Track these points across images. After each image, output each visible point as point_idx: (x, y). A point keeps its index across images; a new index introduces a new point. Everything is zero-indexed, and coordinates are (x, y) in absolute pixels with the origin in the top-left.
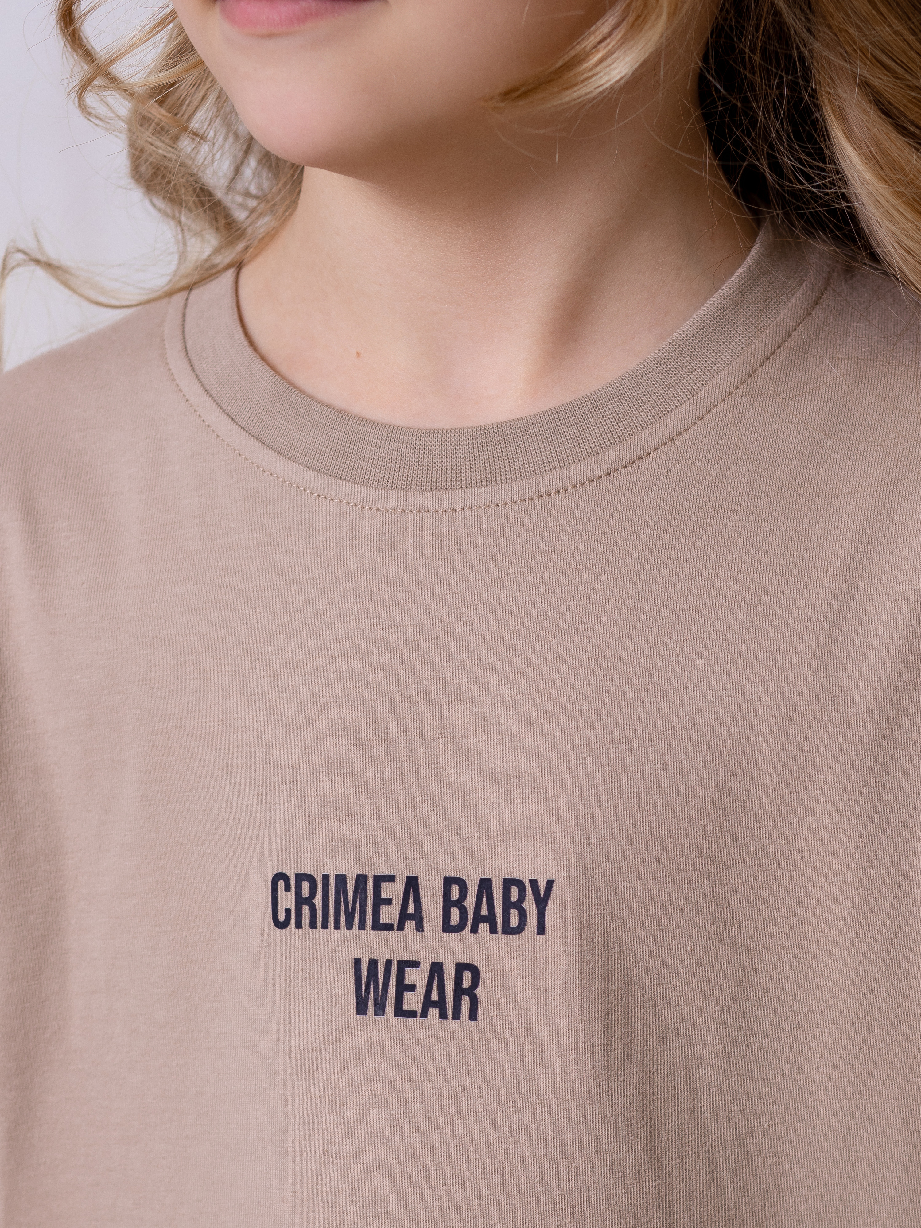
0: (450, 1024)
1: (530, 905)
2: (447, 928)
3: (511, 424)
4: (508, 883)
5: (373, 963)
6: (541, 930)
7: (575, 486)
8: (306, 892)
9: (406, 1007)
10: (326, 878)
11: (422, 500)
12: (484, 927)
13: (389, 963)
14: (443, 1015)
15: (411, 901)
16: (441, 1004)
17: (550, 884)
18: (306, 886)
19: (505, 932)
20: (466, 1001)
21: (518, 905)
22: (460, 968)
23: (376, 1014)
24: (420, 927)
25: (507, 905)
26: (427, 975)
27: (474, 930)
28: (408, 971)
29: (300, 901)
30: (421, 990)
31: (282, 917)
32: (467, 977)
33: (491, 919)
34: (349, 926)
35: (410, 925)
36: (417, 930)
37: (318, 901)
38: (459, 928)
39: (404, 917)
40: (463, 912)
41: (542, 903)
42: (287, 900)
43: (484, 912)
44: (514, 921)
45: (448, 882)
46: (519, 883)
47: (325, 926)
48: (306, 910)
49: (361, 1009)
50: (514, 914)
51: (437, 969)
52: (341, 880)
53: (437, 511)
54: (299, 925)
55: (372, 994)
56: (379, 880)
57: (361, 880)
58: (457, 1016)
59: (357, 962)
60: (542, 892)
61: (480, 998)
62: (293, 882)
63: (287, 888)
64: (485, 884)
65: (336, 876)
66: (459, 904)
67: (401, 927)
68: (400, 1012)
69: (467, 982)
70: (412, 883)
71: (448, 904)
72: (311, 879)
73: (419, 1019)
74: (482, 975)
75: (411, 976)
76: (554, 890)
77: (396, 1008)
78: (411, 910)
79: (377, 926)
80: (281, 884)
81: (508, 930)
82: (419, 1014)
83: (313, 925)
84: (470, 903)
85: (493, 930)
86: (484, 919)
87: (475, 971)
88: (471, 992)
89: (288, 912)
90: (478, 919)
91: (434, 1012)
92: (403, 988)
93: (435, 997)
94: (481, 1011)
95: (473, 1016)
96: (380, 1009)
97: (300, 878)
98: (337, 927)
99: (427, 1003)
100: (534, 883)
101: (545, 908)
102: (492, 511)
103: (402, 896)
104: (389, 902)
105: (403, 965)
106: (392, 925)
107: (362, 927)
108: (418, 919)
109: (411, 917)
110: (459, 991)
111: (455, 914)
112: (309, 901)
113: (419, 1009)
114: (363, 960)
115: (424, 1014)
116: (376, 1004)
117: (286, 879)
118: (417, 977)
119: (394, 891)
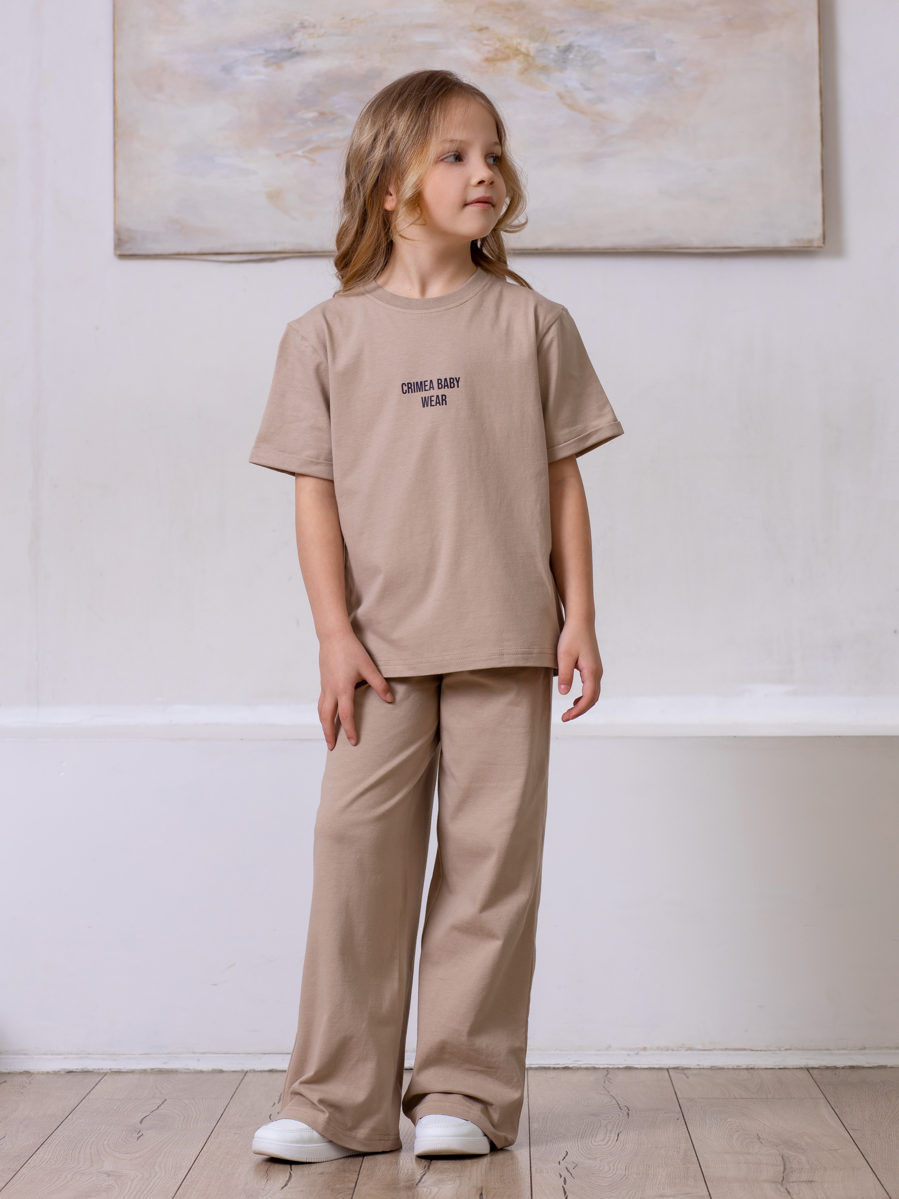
0: (441, 407)
1: (455, 382)
2: (439, 388)
3: (440, 297)
4: (450, 379)
5: (425, 397)
6: (458, 387)
8: (410, 386)
9: (432, 405)
10: (414, 383)
11: (425, 311)
12: (446, 387)
13: (428, 397)
14: (440, 405)
16: (439, 403)
17: (459, 378)
20: (444, 402)
21: (453, 383)
22: (442, 396)
23: (426, 407)
24: (433, 389)
25: (451, 383)
26: (436, 398)
27: (444, 388)
29: (409, 388)
30: (435, 401)
31: (405, 392)
32: (444, 397)
33: (447, 386)
34: (420, 391)
35: (432, 389)
37: (413, 387)
38: (441, 388)
39: (430, 388)
40: (442, 385)
41: (458, 382)
42: (405, 388)
43: (446, 384)
44: (452, 386)
45: (438, 380)
46: (453, 379)
47: (415, 392)
48: (410, 390)
49: (424, 406)
50: (452, 384)
51: (438, 396)
52: (417, 383)
54: (409, 393)
55: (425, 403)
56: (425, 382)
57: (421, 382)
58: (443, 405)
59: (422, 398)
60: (458, 380)
61: (447, 401)
62: (407, 384)
63: (406, 386)
64: (446, 379)
66: (441, 383)
67: (430, 390)
68: (431, 405)
69: (444, 398)
70: (431, 381)
71: (438, 384)
72: (410, 384)
73: (435, 406)
74: (447, 397)
78: (431, 386)
79: (425, 390)
80: (404, 385)
81: (451, 387)
83: (412, 392)
84: (443, 383)
85: (448, 388)
86: (446, 386)
87: (445, 396)
88: (445, 400)
89: (406, 390)
90: (445, 386)
91: (438, 404)
92: (431, 401)
93: (438, 402)
94: (447, 403)
95: (446, 404)
96: (427, 405)
97: (408, 384)
98: (417, 392)
99: (436, 403)
100: (456, 378)
102: (439, 312)
104: (427, 385)
105: (431, 397)
107: (422, 391)
109: (432, 388)
110: (442, 400)
111: (440, 385)
112: (411, 388)
113: (435, 404)
115: (436, 405)
117: (405, 384)
118: (434, 398)
119: (428, 383)
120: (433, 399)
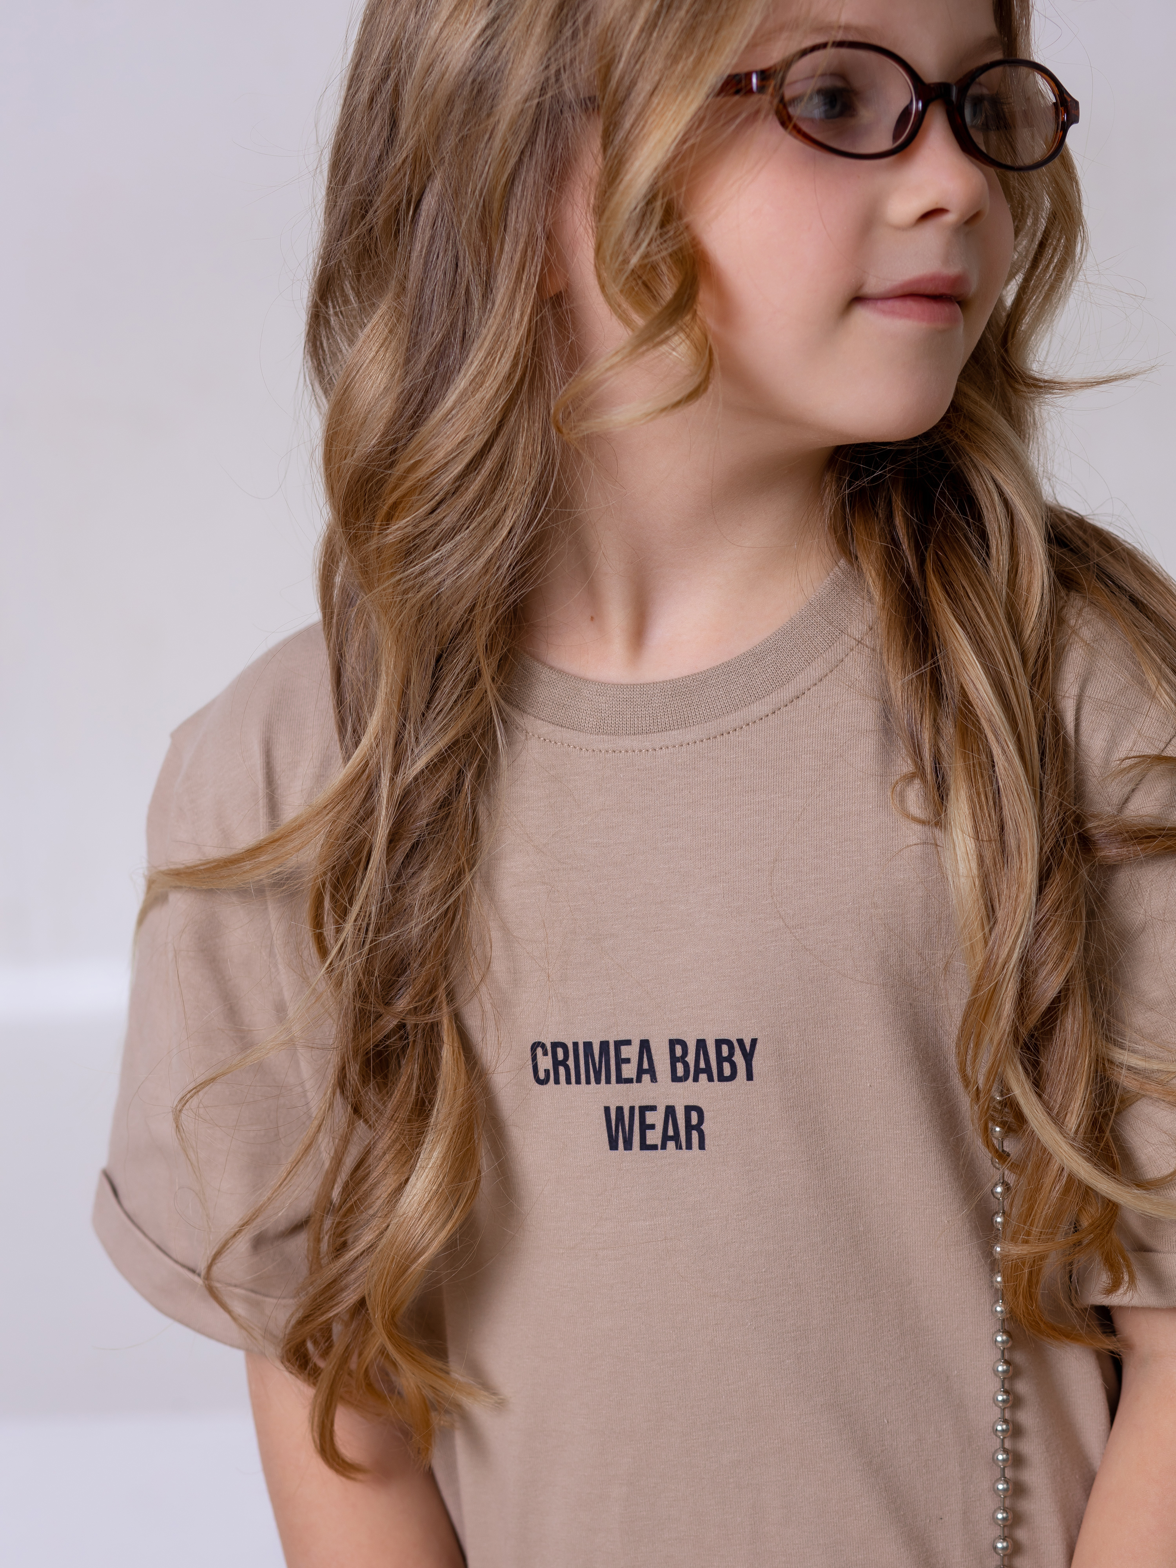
0: (684, 1152)
1: (738, 1058)
2: (675, 1078)
3: (693, 677)
4: (719, 1043)
5: (620, 1110)
6: (750, 1077)
7: (748, 725)
8: (560, 1056)
9: (648, 1142)
10: (576, 1044)
12: (703, 1077)
13: (632, 1109)
14: (679, 1147)
15: (645, 1059)
16: (676, 1138)
17: (754, 1042)
18: (560, 1051)
19: (719, 1080)
20: (695, 1135)
21: (729, 1059)
22: (688, 1109)
23: (626, 1149)
24: (654, 1079)
25: (720, 1060)
26: (663, 1116)
27: (696, 1079)
28: (648, 1113)
29: (556, 1063)
30: (659, 1128)
31: (542, 1075)
32: (694, 1116)
33: (708, 1070)
34: (598, 1081)
35: (646, 1078)
36: (652, 1081)
37: (571, 1062)
38: (685, 1078)
39: (641, 1072)
40: (686, 1066)
41: (748, 1057)
42: (545, 1063)
43: (702, 1065)
44: (727, 1071)
45: (673, 1043)
46: (729, 1043)
47: (578, 1082)
48: (562, 1070)
49: (613, 1146)
50: (726, 1066)
51: (670, 1111)
52: (588, 1045)
53: (641, 751)
54: (557, 1082)
55: (620, 1134)
56: (619, 1044)
57: (604, 1045)
58: (689, 1147)
59: (607, 1110)
60: (748, 1048)
61: (706, 1133)
62: (549, 1048)
63: (545, 1053)
64: (701, 1044)
65: (584, 1043)
66: (682, 1059)
67: (639, 1080)
68: (644, 1146)
69: (694, 1120)
70: (645, 1045)
71: (674, 1060)
72: (564, 1046)
73: (659, 1151)
74: (705, 1114)
75: (651, 1118)
76: (758, 1046)
77: (641, 1143)
78: (646, 1066)
79: (620, 1080)
80: (539, 1051)
81: (722, 1078)
82: (659, 1147)
83: (568, 1082)
84: (691, 1059)
85: (711, 1079)
86: (703, 1071)
87: (700, 1111)
88: (698, 1127)
89: (547, 1072)
90: (698, 1071)
91: (671, 1144)
92: (645, 1127)
93: (671, 1132)
94: (707, 1142)
95: (702, 1146)
96: (628, 1146)
97: (555, 1045)
98: (588, 1082)
99: (665, 1138)
100: (741, 1042)
101: (751, 1060)
102: (684, 749)
103: (637, 1055)
104: (628, 1061)
105: (644, 1109)
106: (632, 1079)
107: (608, 1081)
108: (652, 1072)
109: (646, 1072)
110: (689, 1127)
111: (680, 1067)
112: (564, 1063)
113: (659, 1142)
114: (611, 1108)
115: (664, 1147)
116: (625, 1141)
117: (543, 1046)
118: (655, 1118)
119: (631, 1052)
120: (650, 1118)
